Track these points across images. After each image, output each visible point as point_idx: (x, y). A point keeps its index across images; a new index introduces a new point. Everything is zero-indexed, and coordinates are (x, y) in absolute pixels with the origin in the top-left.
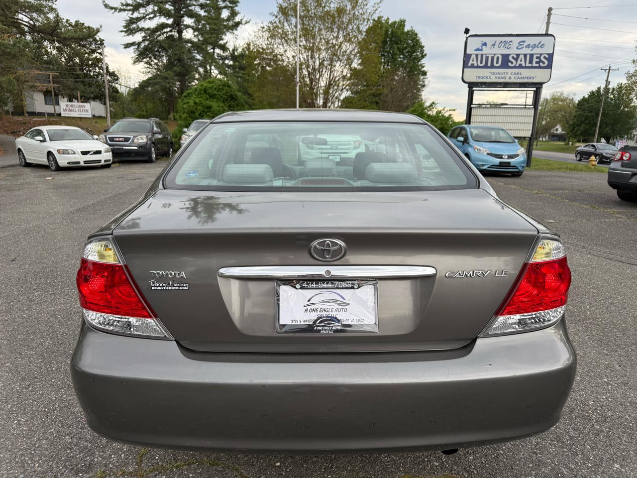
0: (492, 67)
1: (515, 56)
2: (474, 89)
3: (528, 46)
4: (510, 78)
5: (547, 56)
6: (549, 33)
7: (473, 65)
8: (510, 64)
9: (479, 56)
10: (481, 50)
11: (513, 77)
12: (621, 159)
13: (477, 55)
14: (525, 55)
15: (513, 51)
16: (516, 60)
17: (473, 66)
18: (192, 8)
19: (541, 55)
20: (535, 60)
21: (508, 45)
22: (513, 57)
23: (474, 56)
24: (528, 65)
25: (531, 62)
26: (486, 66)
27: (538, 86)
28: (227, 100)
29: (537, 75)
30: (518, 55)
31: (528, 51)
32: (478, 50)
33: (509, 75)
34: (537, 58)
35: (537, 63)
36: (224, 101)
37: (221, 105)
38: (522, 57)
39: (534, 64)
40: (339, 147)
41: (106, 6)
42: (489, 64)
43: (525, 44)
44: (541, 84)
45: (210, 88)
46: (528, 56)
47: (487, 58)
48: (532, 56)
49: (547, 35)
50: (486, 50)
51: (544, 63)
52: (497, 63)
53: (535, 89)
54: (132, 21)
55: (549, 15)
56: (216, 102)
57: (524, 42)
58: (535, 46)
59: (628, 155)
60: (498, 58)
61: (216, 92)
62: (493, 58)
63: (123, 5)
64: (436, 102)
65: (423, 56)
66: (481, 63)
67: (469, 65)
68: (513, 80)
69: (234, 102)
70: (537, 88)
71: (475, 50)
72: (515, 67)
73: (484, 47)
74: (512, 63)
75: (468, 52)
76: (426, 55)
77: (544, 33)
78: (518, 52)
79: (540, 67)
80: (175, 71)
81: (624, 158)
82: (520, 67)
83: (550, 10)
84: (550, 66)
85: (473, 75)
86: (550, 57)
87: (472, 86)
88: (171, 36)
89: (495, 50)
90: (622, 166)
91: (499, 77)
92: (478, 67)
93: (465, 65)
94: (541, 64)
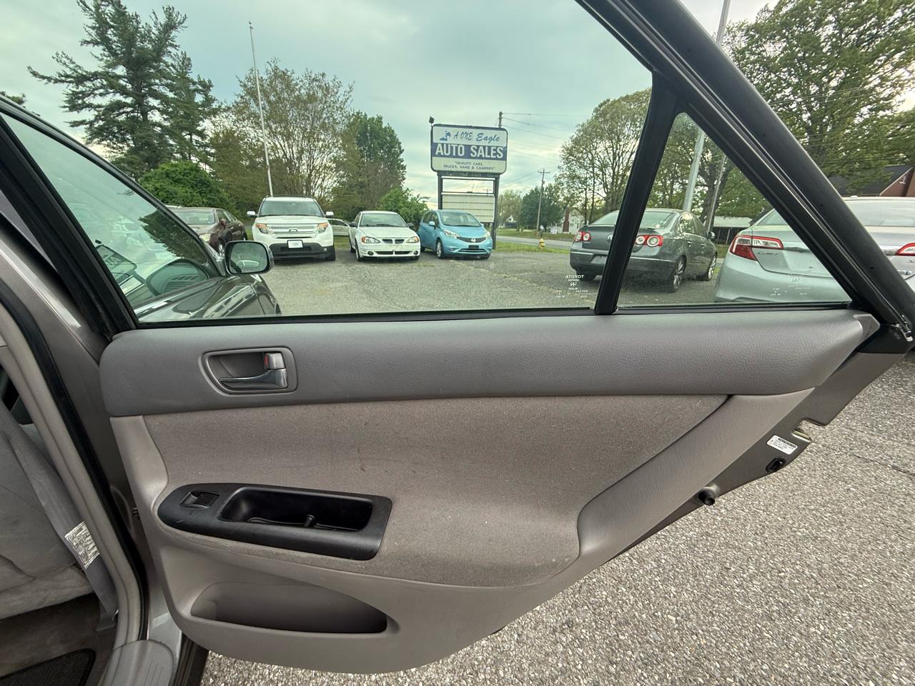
0: (457, 156)
1: (476, 148)
2: (443, 177)
3: (486, 139)
4: (473, 168)
5: (502, 149)
6: (502, 127)
7: (439, 153)
8: (472, 154)
9: (445, 145)
10: (446, 140)
11: (475, 167)
12: (582, 239)
13: (443, 144)
14: (484, 147)
15: (474, 143)
16: (477, 151)
17: (440, 155)
18: (155, 87)
19: (497, 147)
20: (492, 152)
21: (468, 136)
22: (474, 148)
23: (440, 145)
24: (487, 156)
25: (489, 154)
26: (451, 156)
27: (497, 176)
28: (196, 185)
29: (495, 166)
30: (478, 147)
31: (486, 143)
32: (443, 139)
33: (472, 165)
34: (494, 150)
35: (494, 154)
36: (192, 187)
37: (189, 190)
38: (481, 148)
39: (492, 156)
40: (299, 230)
41: (35, 74)
42: (454, 154)
43: (483, 137)
44: (499, 174)
45: (173, 172)
46: (487, 148)
47: (452, 148)
48: (489, 147)
49: (500, 129)
50: (451, 140)
51: (500, 155)
52: (461, 153)
53: (494, 179)
54: (75, 95)
55: (500, 119)
56: (183, 187)
57: (482, 134)
58: (491, 139)
59: (588, 235)
60: (461, 148)
61: (181, 177)
62: (457, 148)
63: (60, 75)
64: (410, 189)
65: (401, 152)
66: (447, 152)
67: (437, 153)
68: (475, 170)
69: (206, 187)
70: (496, 178)
71: (441, 139)
72: (476, 158)
73: (448, 137)
74: (474, 154)
75: (434, 141)
76: (403, 150)
77: (498, 127)
78: (478, 143)
79: (497, 159)
80: (143, 156)
81: (585, 239)
82: (481, 157)
83: (501, 114)
84: (504, 158)
85: (441, 164)
86: (505, 152)
87: (441, 174)
88: (134, 116)
89: (456, 141)
90: (583, 247)
91: (463, 167)
92: (444, 156)
93: (433, 154)
94: (498, 156)
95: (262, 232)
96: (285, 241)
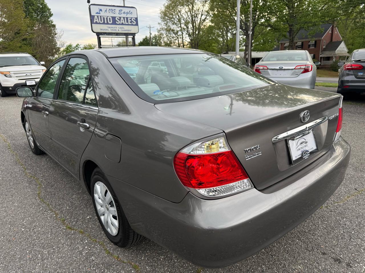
0: (108, 23)
1: (119, 18)
2: (100, 36)
3: (124, 13)
4: (119, 30)
7: (96, 22)
8: (117, 22)
9: (99, 17)
10: (100, 13)
11: (120, 30)
13: (98, 16)
14: (124, 18)
15: (117, 15)
16: (120, 20)
17: (96, 23)
19: (132, 18)
20: (129, 21)
21: (113, 11)
22: (118, 19)
23: (96, 17)
24: (126, 23)
25: (127, 22)
26: (104, 23)
27: (134, 35)
29: (132, 29)
30: (120, 18)
31: (125, 16)
32: (97, 13)
33: (118, 29)
34: (130, 20)
35: (130, 22)
38: (122, 19)
39: (129, 23)
40: (32, 74)
42: (106, 22)
43: (123, 12)
44: (135, 34)
46: (125, 18)
47: (104, 18)
48: (127, 18)
49: (132, 7)
50: (102, 14)
51: (134, 23)
52: (110, 21)
53: (132, 37)
57: (122, 10)
58: (127, 13)
60: (110, 18)
62: (107, 18)
64: (80, 44)
65: (51, 15)
66: (101, 21)
67: (95, 22)
68: (120, 32)
70: (133, 36)
71: (96, 13)
72: (119, 24)
73: (101, 12)
74: (118, 22)
75: (92, 14)
78: (120, 16)
79: (132, 25)
82: (122, 24)
84: (137, 24)
85: (98, 28)
86: (136, 20)
87: (98, 34)
89: (106, 14)
91: (113, 30)
92: (100, 23)
93: (92, 22)
94: (133, 23)
95: (7, 77)
96: (24, 81)
